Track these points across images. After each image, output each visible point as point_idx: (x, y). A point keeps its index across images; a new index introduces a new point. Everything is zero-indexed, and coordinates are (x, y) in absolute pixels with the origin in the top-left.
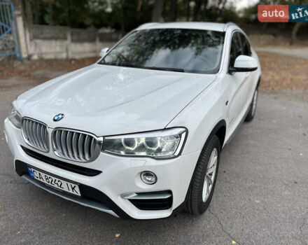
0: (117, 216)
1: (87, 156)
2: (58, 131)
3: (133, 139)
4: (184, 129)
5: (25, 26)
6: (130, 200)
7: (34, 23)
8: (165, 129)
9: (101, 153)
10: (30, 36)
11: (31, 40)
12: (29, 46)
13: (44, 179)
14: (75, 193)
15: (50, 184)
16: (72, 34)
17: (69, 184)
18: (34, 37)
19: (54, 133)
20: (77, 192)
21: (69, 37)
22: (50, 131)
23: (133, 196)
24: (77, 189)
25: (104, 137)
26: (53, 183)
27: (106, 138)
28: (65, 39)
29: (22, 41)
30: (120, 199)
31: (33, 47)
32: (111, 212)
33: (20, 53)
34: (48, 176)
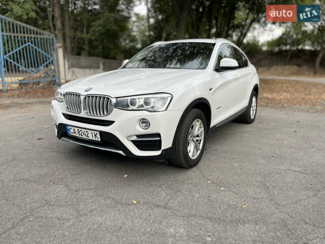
0: (125, 155)
1: (105, 113)
2: (88, 97)
3: (135, 99)
4: (170, 95)
5: (64, 57)
6: (132, 141)
7: (73, 55)
8: (156, 93)
9: (115, 109)
10: (69, 65)
11: (69, 68)
12: (67, 73)
13: (77, 132)
14: (97, 139)
15: (80, 136)
16: (104, 64)
17: (93, 132)
18: (72, 66)
19: (85, 98)
20: (98, 139)
21: (101, 66)
22: (82, 98)
23: (135, 138)
24: (98, 135)
25: (116, 98)
26: (83, 134)
27: (118, 99)
28: (98, 67)
29: (62, 69)
30: (126, 140)
31: (70, 75)
32: (121, 152)
33: (59, 78)
34: (80, 129)
